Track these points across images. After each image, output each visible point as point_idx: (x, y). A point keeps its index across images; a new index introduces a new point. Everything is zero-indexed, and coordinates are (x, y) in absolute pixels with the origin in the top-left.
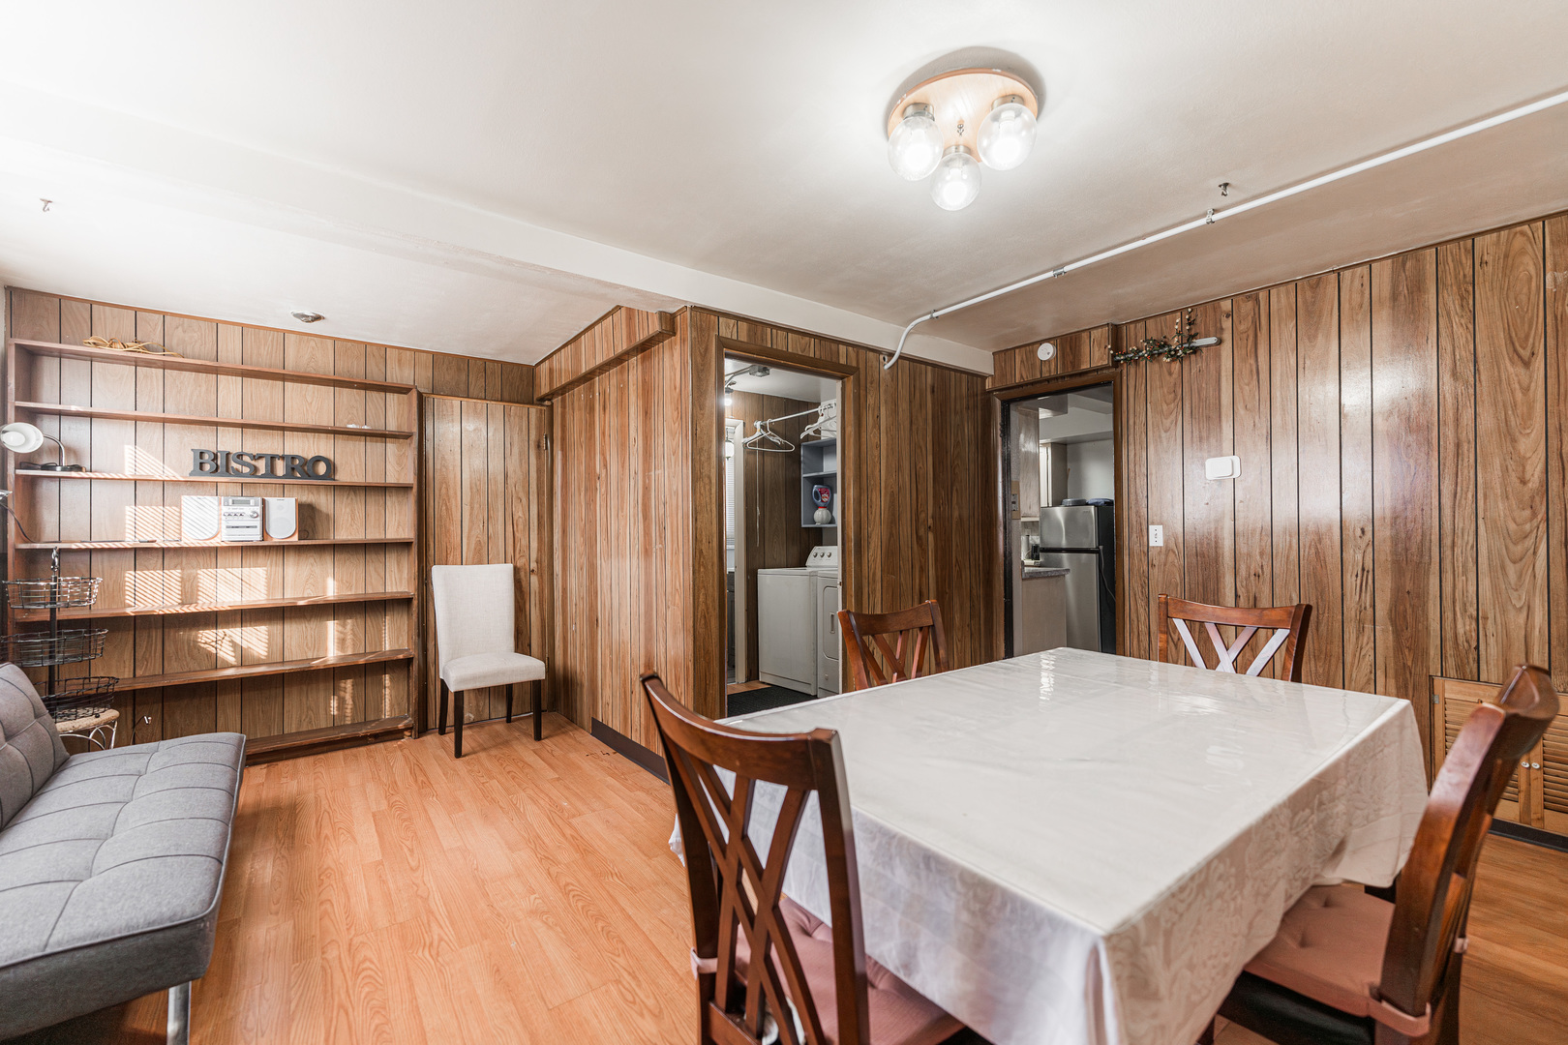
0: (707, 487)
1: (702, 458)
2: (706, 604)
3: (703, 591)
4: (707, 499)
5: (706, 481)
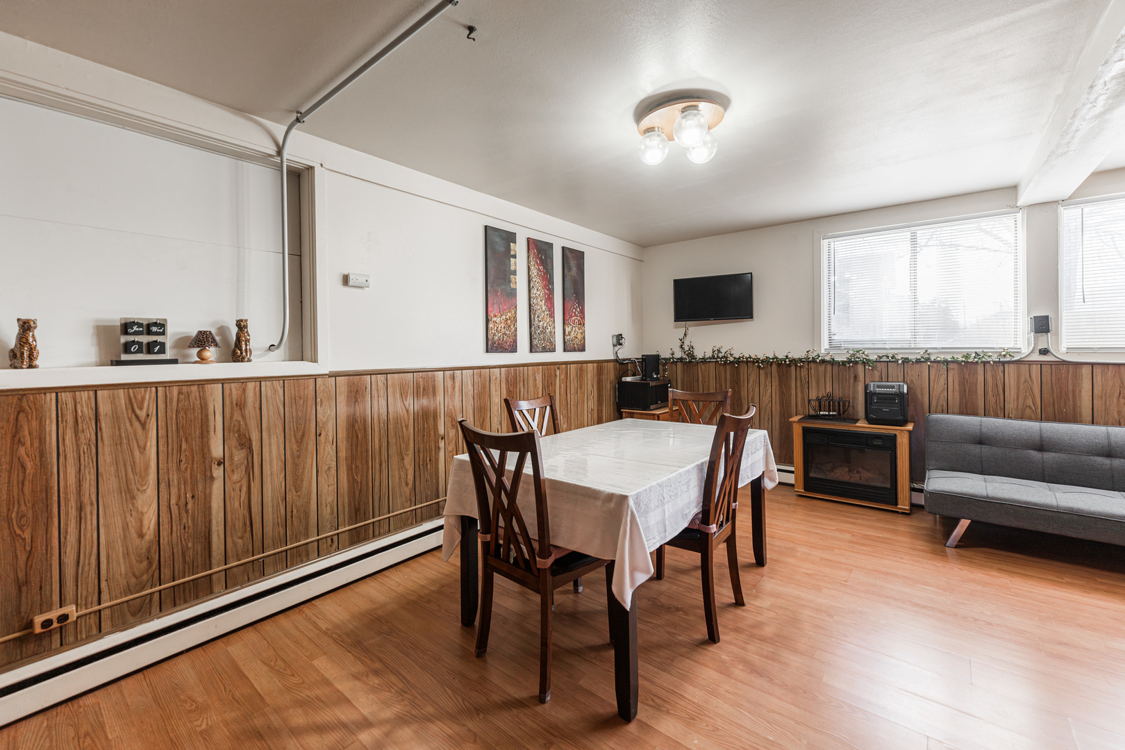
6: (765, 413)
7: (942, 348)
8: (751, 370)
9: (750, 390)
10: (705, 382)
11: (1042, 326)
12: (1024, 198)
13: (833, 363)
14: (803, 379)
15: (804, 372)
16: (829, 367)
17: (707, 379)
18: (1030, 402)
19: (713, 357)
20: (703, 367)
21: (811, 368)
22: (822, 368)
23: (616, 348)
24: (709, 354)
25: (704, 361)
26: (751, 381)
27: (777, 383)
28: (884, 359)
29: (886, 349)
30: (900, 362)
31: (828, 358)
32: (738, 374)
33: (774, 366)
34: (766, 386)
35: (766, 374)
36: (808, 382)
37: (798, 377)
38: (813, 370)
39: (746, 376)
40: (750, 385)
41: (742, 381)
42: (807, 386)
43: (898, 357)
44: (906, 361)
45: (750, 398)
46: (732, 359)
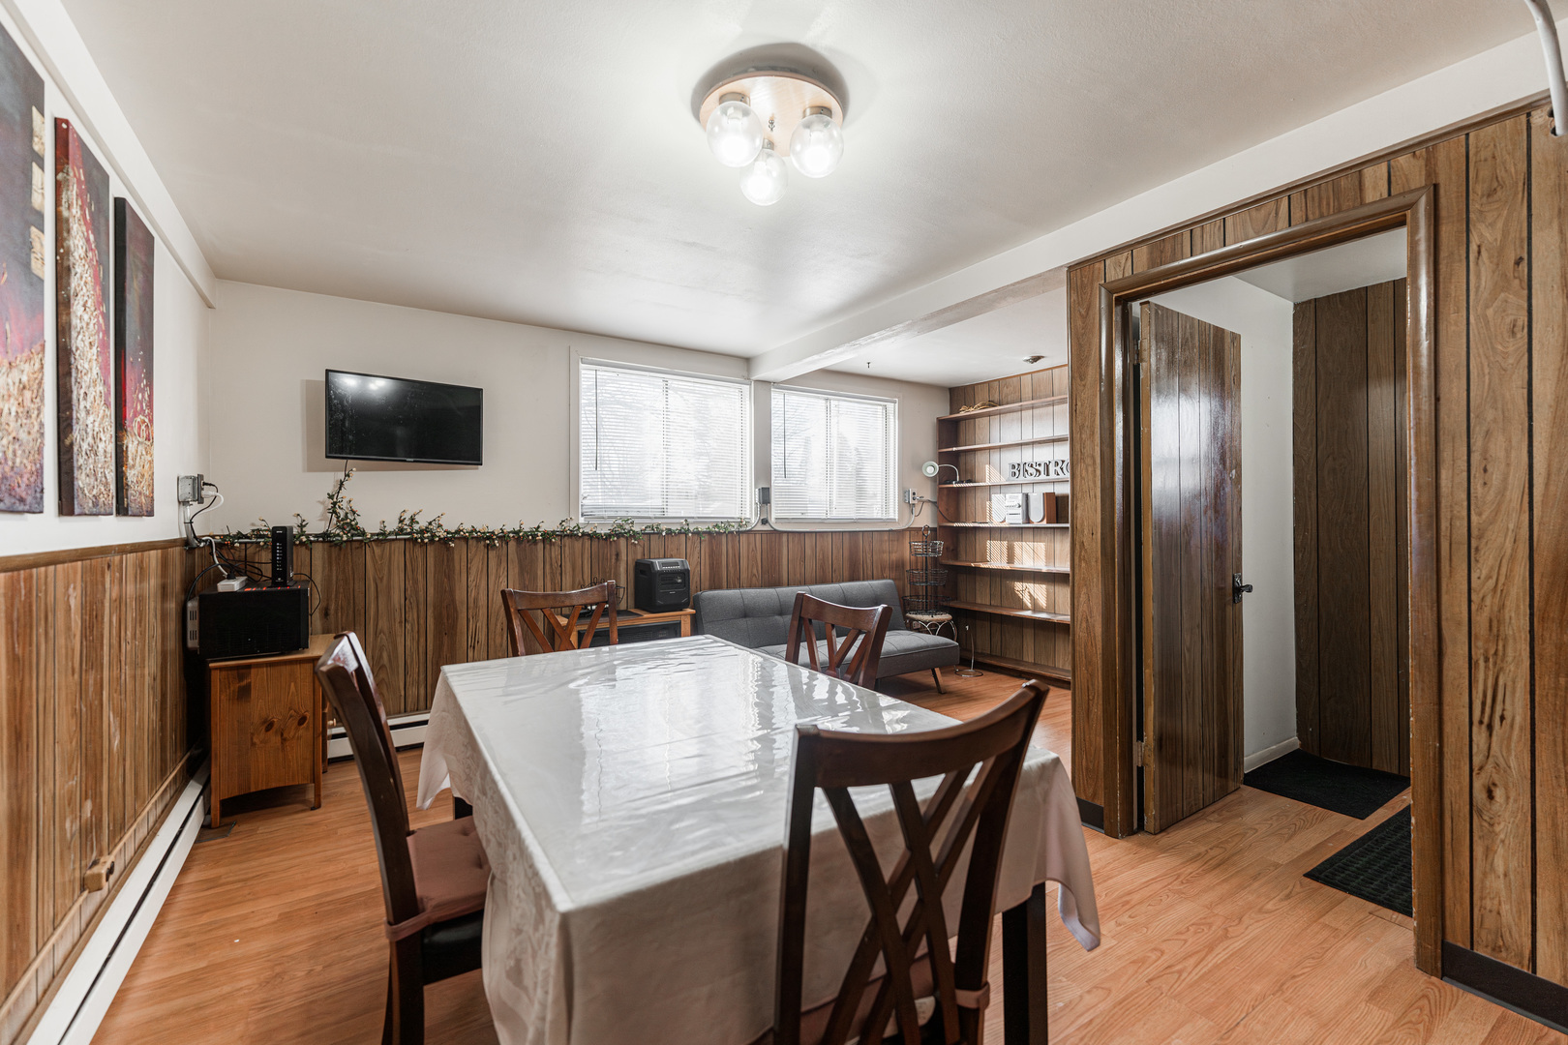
0: (1090, 469)
1: (1084, 436)
2: (1089, 606)
3: (1084, 590)
4: (1091, 483)
5: (1089, 461)
6: (497, 619)
7: (699, 518)
8: (474, 550)
9: (472, 585)
10: (381, 579)
11: (765, 497)
12: (762, 373)
13: (593, 537)
14: (554, 560)
15: (556, 551)
16: (587, 543)
17: (386, 572)
18: (755, 571)
19: (401, 531)
20: (377, 551)
21: (565, 546)
22: (578, 545)
23: (190, 511)
24: (392, 526)
25: (382, 538)
26: (473, 571)
27: (517, 570)
28: (648, 531)
29: (650, 518)
30: (664, 534)
31: (587, 530)
32: (451, 560)
33: (512, 544)
34: (498, 576)
35: (499, 557)
36: (561, 566)
37: (548, 559)
38: (567, 548)
39: (464, 563)
40: (471, 579)
41: (457, 571)
42: (559, 571)
43: (663, 527)
44: (669, 532)
45: (471, 600)
46: (442, 534)
